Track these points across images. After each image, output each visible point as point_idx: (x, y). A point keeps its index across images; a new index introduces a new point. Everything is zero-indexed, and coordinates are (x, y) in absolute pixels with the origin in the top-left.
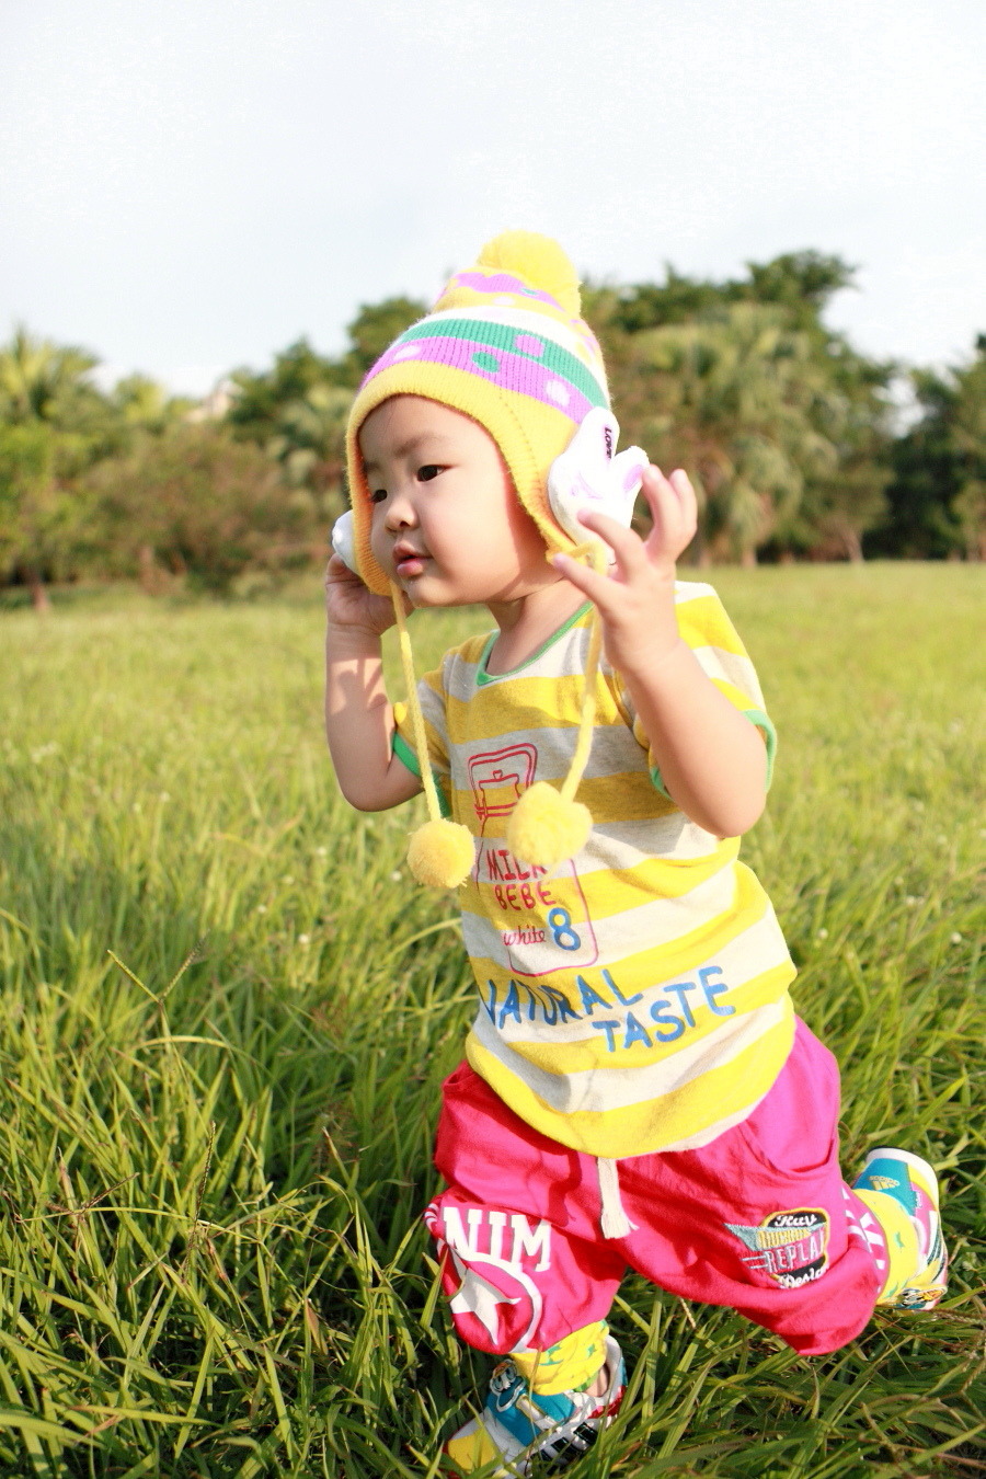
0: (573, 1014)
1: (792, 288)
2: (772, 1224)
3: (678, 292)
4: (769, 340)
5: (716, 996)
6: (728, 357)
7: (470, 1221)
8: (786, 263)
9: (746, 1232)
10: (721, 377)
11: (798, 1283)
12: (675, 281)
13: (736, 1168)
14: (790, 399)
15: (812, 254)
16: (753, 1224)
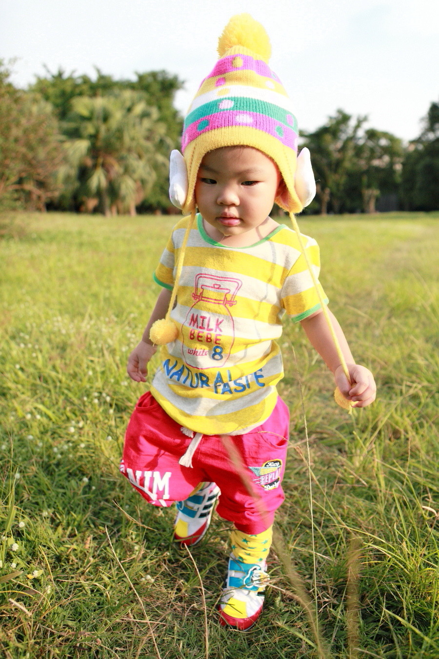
0: (208, 385)
1: (156, 88)
2: (266, 466)
3: (102, 82)
4: (139, 108)
5: (259, 379)
6: (117, 116)
7: (136, 475)
8: (154, 75)
9: (257, 469)
10: (114, 123)
11: (271, 488)
12: (102, 77)
13: (257, 445)
14: (148, 138)
15: (164, 72)
16: (259, 466)
